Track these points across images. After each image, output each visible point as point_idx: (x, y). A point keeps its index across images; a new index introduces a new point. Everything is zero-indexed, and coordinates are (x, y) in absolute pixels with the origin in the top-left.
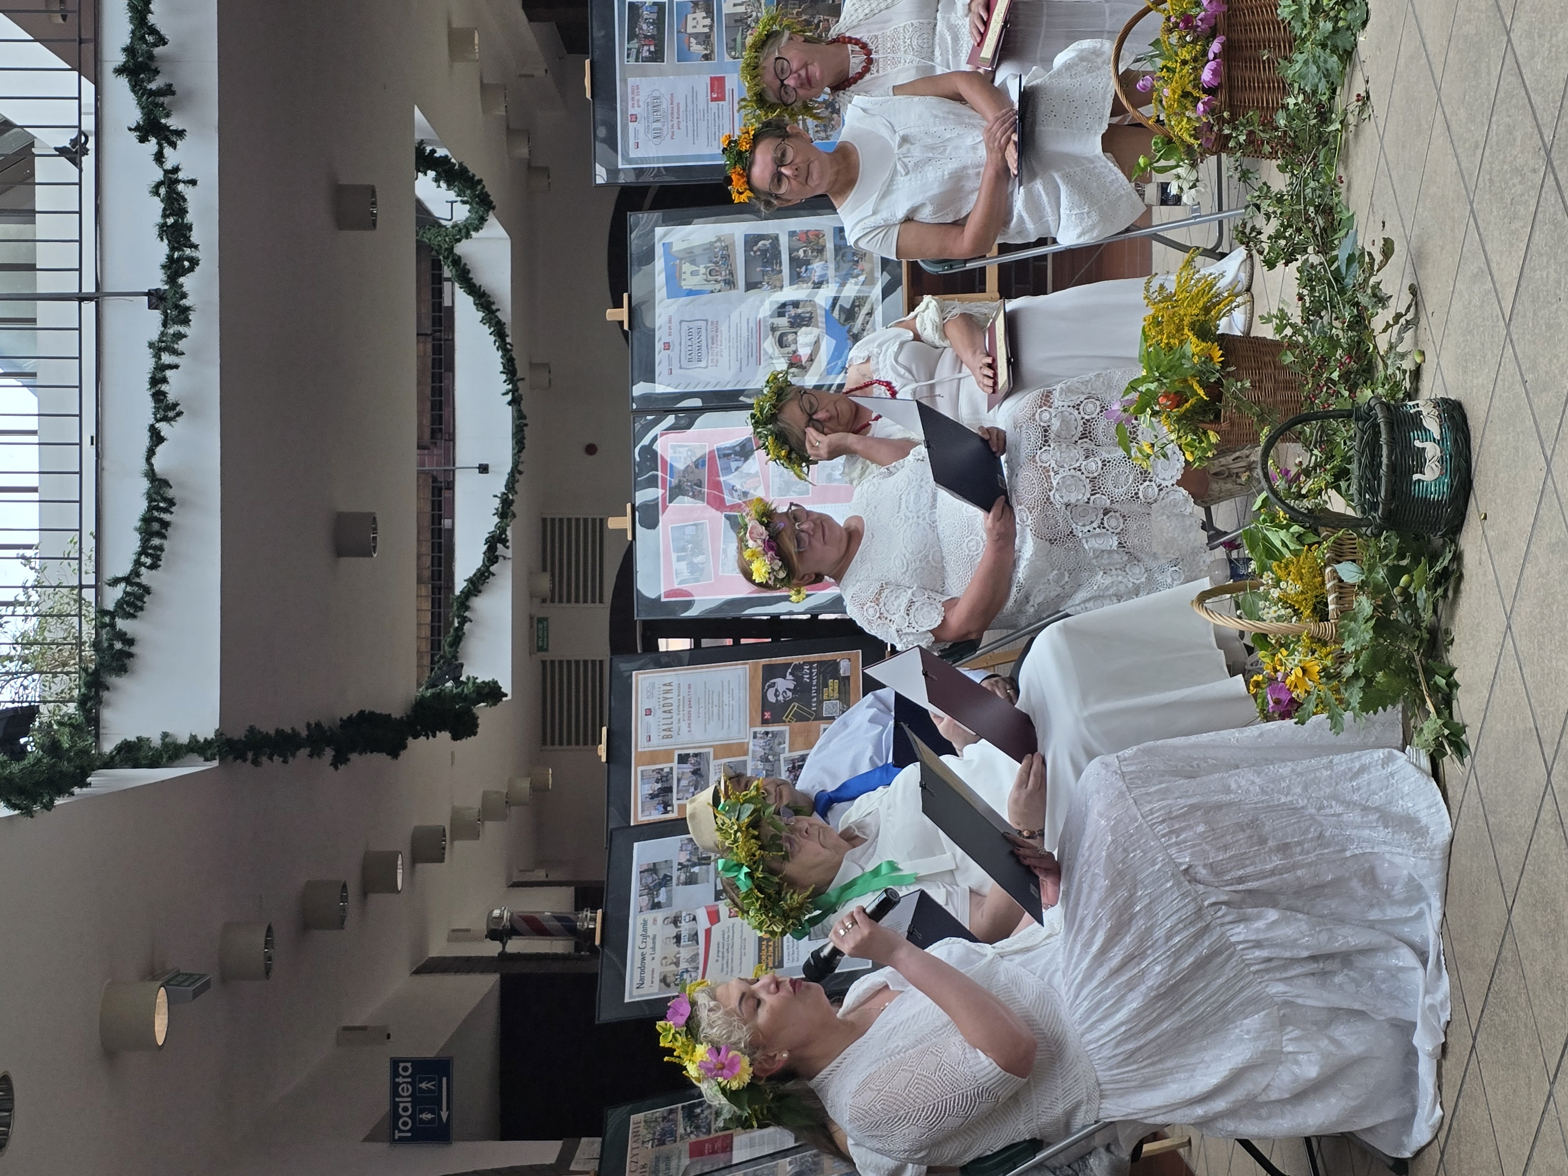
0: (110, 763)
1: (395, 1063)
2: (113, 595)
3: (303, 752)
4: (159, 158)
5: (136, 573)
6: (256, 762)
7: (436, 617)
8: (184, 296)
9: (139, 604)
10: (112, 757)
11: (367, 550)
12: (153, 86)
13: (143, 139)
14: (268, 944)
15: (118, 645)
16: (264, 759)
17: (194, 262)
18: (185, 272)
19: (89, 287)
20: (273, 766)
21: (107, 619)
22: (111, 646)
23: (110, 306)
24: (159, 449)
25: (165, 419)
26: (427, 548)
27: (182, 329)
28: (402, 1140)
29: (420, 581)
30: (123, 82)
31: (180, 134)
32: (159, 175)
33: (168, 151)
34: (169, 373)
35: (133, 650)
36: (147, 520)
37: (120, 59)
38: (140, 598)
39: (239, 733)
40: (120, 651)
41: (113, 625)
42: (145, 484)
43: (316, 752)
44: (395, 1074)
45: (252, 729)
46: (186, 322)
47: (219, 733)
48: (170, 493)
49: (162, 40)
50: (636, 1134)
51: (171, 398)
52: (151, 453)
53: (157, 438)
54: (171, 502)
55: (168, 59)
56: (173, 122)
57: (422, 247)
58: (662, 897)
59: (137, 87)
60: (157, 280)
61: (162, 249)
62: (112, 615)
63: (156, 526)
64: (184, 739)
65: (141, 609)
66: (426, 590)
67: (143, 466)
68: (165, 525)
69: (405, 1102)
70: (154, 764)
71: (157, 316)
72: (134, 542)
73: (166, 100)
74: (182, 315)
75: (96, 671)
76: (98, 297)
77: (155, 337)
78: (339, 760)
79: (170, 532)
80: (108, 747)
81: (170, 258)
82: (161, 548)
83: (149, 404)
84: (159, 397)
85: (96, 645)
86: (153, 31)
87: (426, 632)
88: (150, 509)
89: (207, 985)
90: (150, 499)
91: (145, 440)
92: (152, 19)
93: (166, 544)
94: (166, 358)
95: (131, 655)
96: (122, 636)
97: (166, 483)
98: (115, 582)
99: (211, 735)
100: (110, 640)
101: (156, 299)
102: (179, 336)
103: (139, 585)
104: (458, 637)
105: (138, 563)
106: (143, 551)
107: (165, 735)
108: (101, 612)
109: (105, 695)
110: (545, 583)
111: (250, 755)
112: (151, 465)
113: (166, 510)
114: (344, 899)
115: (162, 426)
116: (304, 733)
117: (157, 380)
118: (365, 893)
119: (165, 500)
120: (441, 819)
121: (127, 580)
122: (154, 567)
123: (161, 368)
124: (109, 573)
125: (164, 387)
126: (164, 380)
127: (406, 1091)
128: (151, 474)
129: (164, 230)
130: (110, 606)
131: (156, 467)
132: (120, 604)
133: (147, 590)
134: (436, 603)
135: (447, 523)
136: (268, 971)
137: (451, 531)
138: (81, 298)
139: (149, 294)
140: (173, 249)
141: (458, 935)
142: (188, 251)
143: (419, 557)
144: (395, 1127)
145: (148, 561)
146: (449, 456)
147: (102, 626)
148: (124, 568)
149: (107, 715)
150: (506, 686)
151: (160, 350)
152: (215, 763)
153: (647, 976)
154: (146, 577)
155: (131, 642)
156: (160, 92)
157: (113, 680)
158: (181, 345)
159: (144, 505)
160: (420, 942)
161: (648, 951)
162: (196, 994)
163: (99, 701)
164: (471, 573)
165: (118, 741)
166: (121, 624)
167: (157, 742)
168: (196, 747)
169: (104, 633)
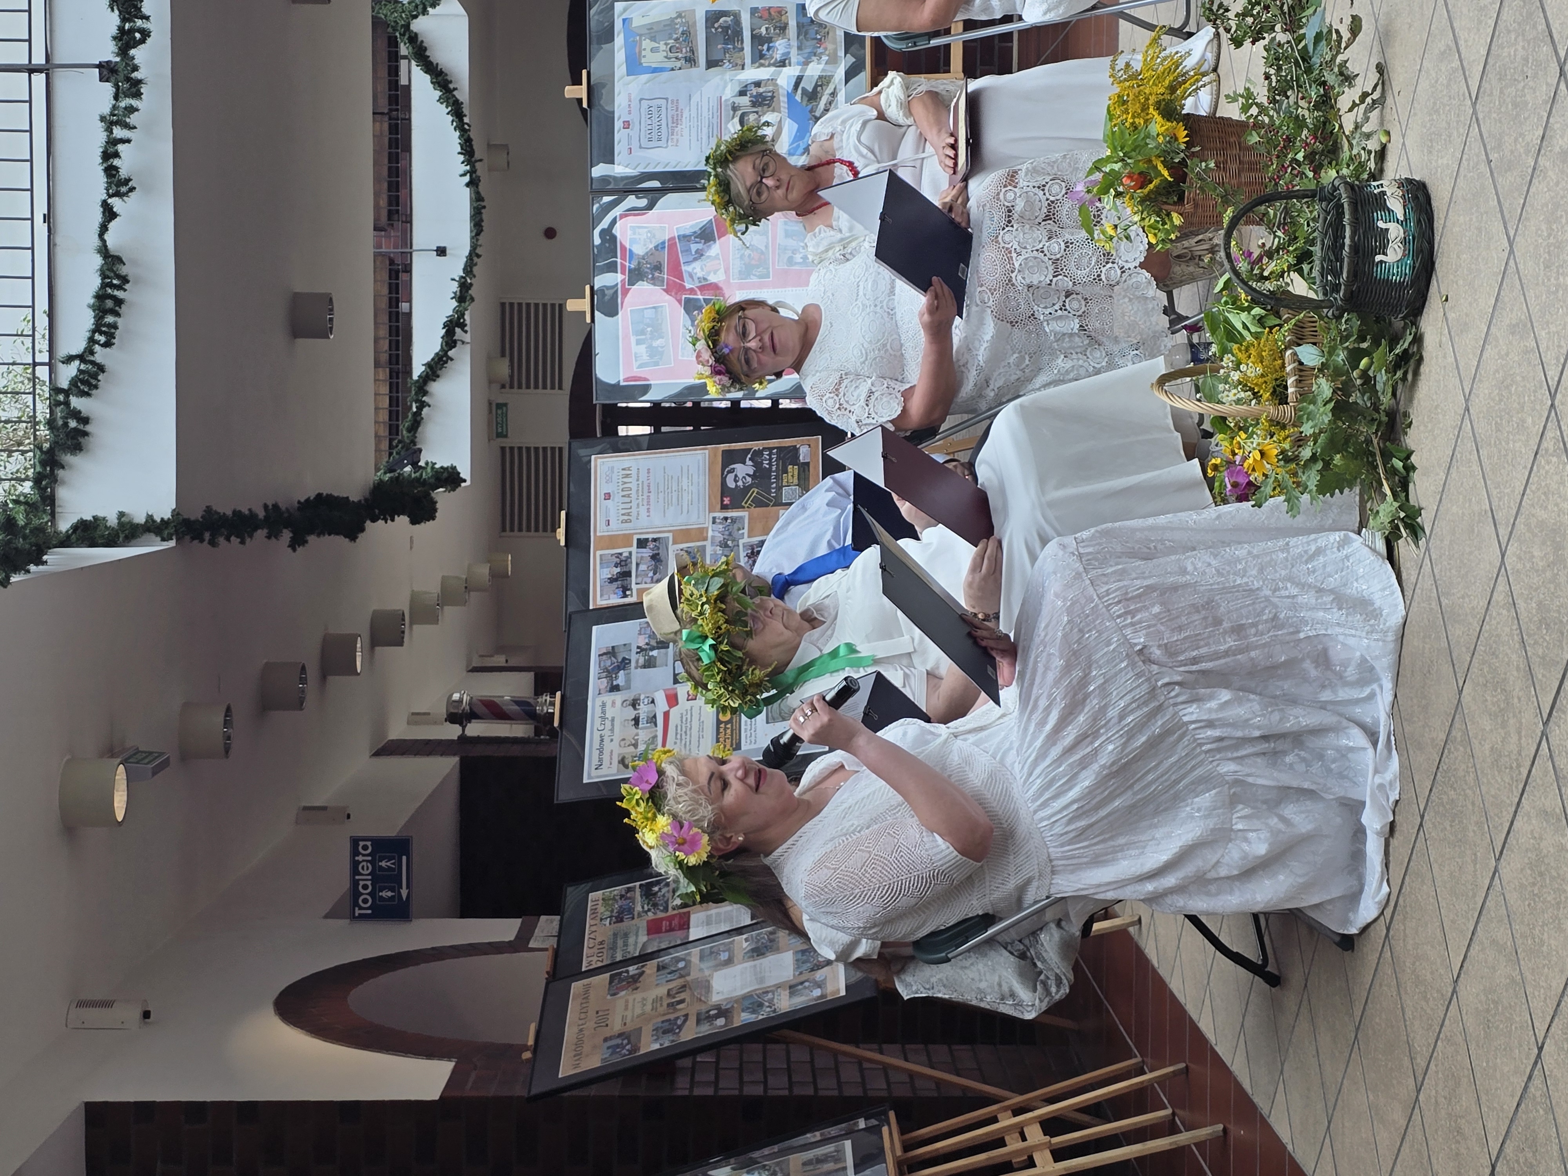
0: (66, 542)
1: (355, 841)
2: (67, 373)
3: (261, 533)
5: (90, 351)
6: (213, 543)
7: (394, 401)
8: (135, 68)
9: (94, 382)
10: (68, 536)
11: (324, 331)
14: (227, 724)
15: (73, 424)
16: (221, 540)
17: (146, 34)
18: (136, 44)
19: (39, 59)
20: (230, 547)
21: (61, 397)
22: (66, 424)
23: (61, 78)
24: (112, 225)
25: (117, 194)
26: (384, 332)
27: (134, 102)
28: (361, 916)
29: (377, 365)
34: (120, 147)
35: (88, 428)
36: (100, 297)
38: (95, 376)
39: (196, 513)
40: (75, 429)
41: (67, 403)
42: (98, 261)
43: (274, 534)
44: (355, 852)
45: (209, 510)
46: (138, 95)
47: (175, 513)
48: (124, 270)
50: (594, 911)
51: (123, 173)
52: (104, 228)
53: (109, 214)
54: (125, 280)
57: (377, 23)
58: (621, 680)
60: (108, 52)
61: (113, 20)
62: (67, 393)
63: (109, 303)
64: (140, 519)
65: (96, 387)
66: (384, 374)
67: (96, 242)
68: (119, 302)
69: (365, 879)
70: (111, 542)
71: (108, 88)
72: (88, 320)
74: (134, 88)
75: (51, 450)
76: (48, 68)
77: (106, 110)
78: (297, 542)
79: (124, 309)
80: (64, 525)
81: (121, 29)
82: (115, 326)
83: (100, 179)
84: (111, 171)
85: (51, 423)
87: (384, 416)
88: (104, 286)
89: (166, 763)
90: (104, 276)
91: (98, 216)
93: (120, 321)
94: (118, 133)
95: (86, 434)
96: (76, 414)
97: (119, 260)
98: (69, 359)
99: (167, 515)
100: (65, 418)
101: (107, 71)
102: (131, 110)
103: (93, 363)
104: (417, 422)
105: (92, 341)
106: (97, 329)
107: (121, 515)
108: (56, 390)
109: (60, 473)
110: (503, 369)
111: (207, 536)
112: (104, 241)
113: (119, 288)
114: (303, 681)
115: (115, 202)
116: (261, 514)
117: (109, 154)
118: (324, 677)
119: (119, 277)
120: (401, 603)
121: (81, 358)
122: (107, 344)
123: (113, 142)
124: (63, 351)
125: (116, 162)
126: (117, 155)
127: (366, 869)
128: (104, 251)
130: (64, 384)
131: (109, 244)
132: (74, 382)
133: (101, 368)
134: (394, 388)
135: (404, 306)
136: (227, 750)
137: (409, 315)
138: (31, 70)
139: (100, 66)
140: (124, 20)
141: (417, 718)
142: (139, 23)
143: (376, 340)
144: (356, 904)
145: (102, 339)
146: (406, 239)
147: (56, 404)
148: (78, 346)
149: (63, 494)
150: (465, 472)
151: (112, 123)
152: (172, 543)
153: (606, 757)
154: (101, 355)
155: (86, 421)
157: (68, 458)
158: (133, 119)
159: (97, 281)
160: (380, 724)
161: (606, 733)
162: (156, 772)
163: (54, 480)
164: (429, 357)
165: (74, 520)
166: (75, 402)
167: (113, 521)
168: (153, 527)
169: (59, 412)
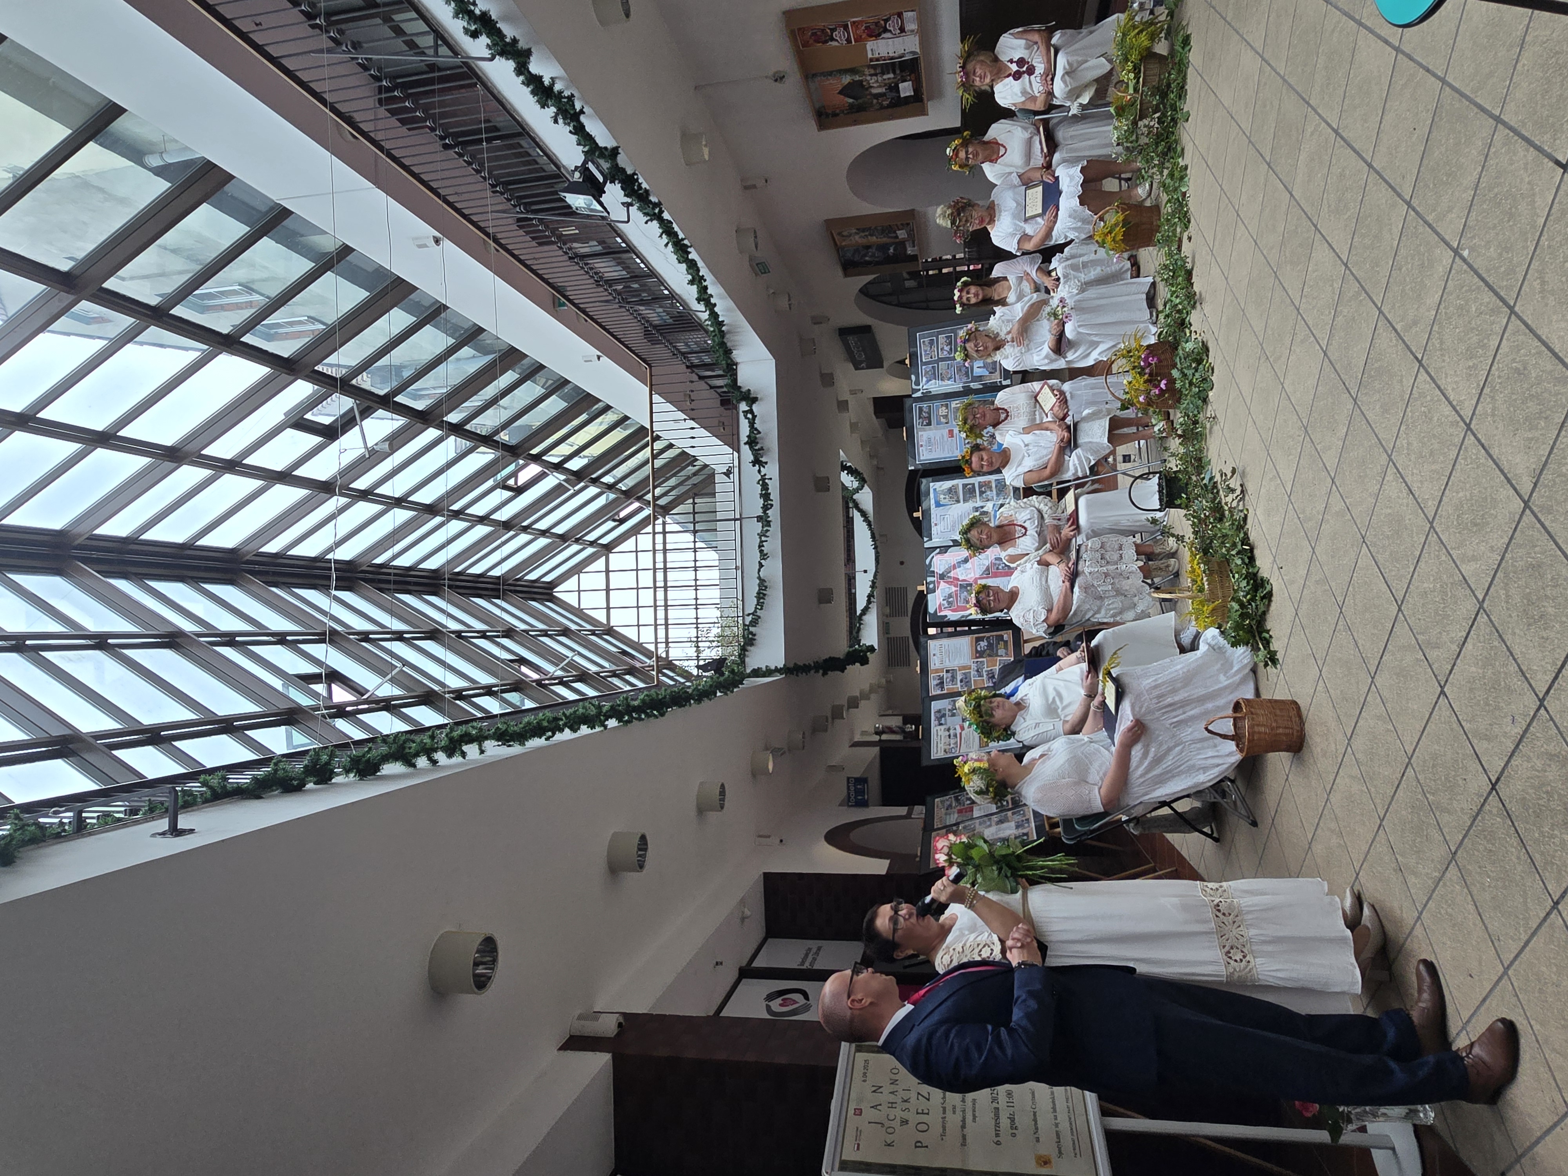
0: (749, 676)
1: (848, 779)
2: (748, 619)
3: (812, 672)
4: (759, 471)
5: (755, 611)
6: (797, 675)
7: (851, 623)
8: (769, 517)
10: (750, 674)
11: (831, 601)
12: (757, 448)
13: (754, 466)
14: (803, 738)
16: (800, 674)
17: (772, 505)
18: (769, 509)
19: (738, 516)
20: (803, 677)
21: (746, 627)
22: (748, 637)
23: (744, 521)
24: (762, 569)
25: (764, 559)
26: (847, 599)
27: (768, 528)
28: (852, 806)
29: (845, 611)
30: (747, 446)
31: (766, 463)
32: (760, 477)
33: (762, 469)
34: (764, 543)
35: (756, 638)
36: (758, 593)
37: (746, 439)
38: (757, 620)
39: (791, 665)
40: (751, 638)
41: (748, 629)
42: (758, 581)
43: (817, 671)
44: (848, 782)
45: (796, 664)
46: (770, 526)
47: (785, 665)
48: (766, 584)
49: (759, 433)
50: (938, 806)
51: (765, 552)
52: (759, 570)
53: (761, 566)
54: (766, 587)
55: (762, 438)
56: (763, 459)
57: (842, 497)
59: (751, 448)
60: (760, 512)
61: (762, 501)
62: (748, 626)
63: (761, 595)
64: (773, 668)
65: (757, 623)
66: (847, 615)
67: (757, 575)
68: (765, 595)
69: (852, 793)
70: (764, 676)
71: (760, 524)
72: (755, 601)
73: (761, 452)
74: (768, 523)
75: (744, 645)
76: (740, 519)
77: (759, 531)
78: (825, 674)
79: (766, 597)
80: (748, 671)
81: (764, 505)
82: (763, 603)
83: (758, 554)
84: (761, 551)
85: (743, 636)
86: (756, 429)
87: (848, 629)
88: (760, 590)
89: (785, 752)
90: (759, 586)
91: (757, 566)
92: (755, 426)
93: (765, 601)
94: (763, 538)
95: (755, 640)
96: (751, 633)
97: (764, 581)
98: (749, 615)
99: (782, 666)
100: (748, 634)
101: (759, 519)
102: (767, 531)
103: (757, 615)
104: (859, 629)
105: (756, 608)
106: (758, 604)
107: (767, 666)
108: (744, 625)
109: (747, 653)
110: (887, 610)
111: (795, 673)
112: (759, 575)
113: (764, 590)
114: (827, 721)
115: (763, 562)
116: (813, 665)
117: (761, 546)
118: (833, 720)
119: (764, 586)
120: (857, 693)
121: (753, 614)
122: (761, 609)
123: (762, 542)
124: (746, 613)
125: (763, 548)
126: (763, 546)
127: (852, 788)
128: (759, 578)
129: (761, 495)
130: (747, 623)
131: (761, 576)
132: (751, 622)
133: (759, 617)
134: (851, 618)
135: (853, 591)
136: (804, 747)
137: (855, 594)
138: (735, 520)
139: (757, 517)
140: (765, 502)
141: (864, 733)
142: (769, 502)
143: (844, 602)
144: (849, 801)
145: (759, 607)
146: (853, 568)
147: (744, 630)
148: (752, 610)
149: (748, 660)
150: (876, 647)
151: (761, 536)
152: (784, 676)
153: (939, 750)
154: (759, 613)
155: (755, 635)
156: (759, 450)
157: (749, 648)
158: (768, 534)
159: (757, 588)
160: (852, 736)
161: (939, 740)
162: (782, 754)
163: (745, 655)
164: (862, 608)
165: (752, 669)
166: (751, 629)
167: (764, 669)
168: (777, 670)
169: (746, 632)
